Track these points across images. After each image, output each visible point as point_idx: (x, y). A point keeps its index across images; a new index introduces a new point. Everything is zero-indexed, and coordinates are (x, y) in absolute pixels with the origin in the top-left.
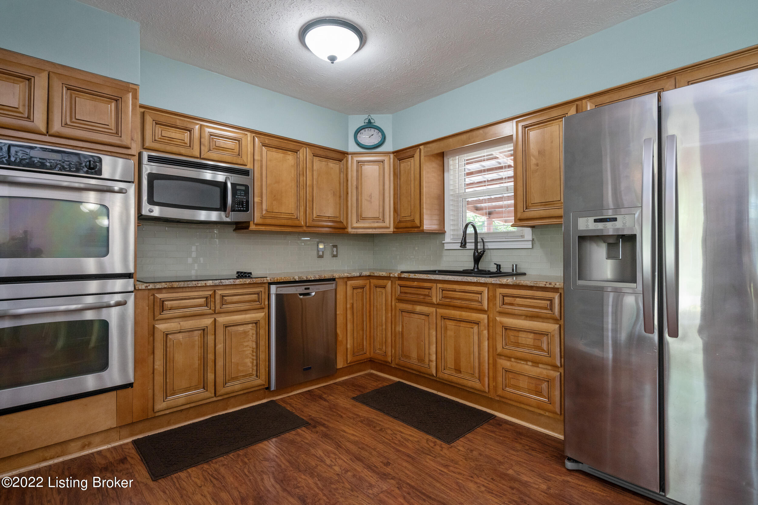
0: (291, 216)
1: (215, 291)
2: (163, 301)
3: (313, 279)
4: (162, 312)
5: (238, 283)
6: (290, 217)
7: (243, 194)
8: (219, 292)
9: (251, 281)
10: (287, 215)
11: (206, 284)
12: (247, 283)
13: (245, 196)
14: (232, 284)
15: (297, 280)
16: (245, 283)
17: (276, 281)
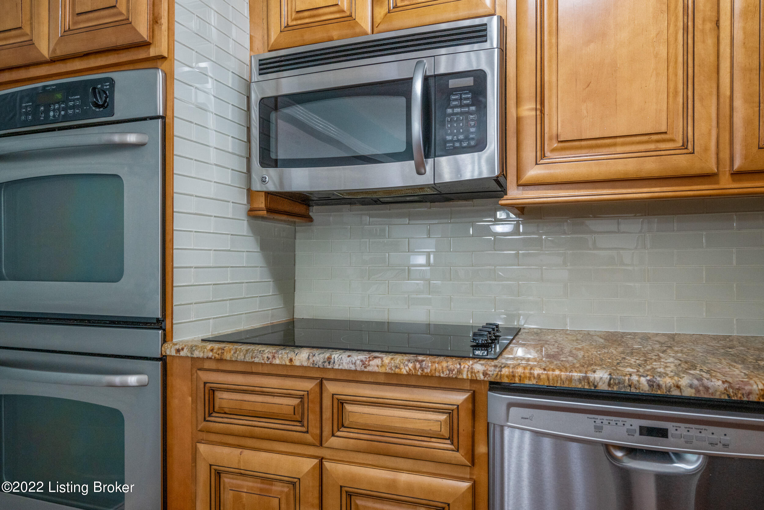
0: (658, 141)
1: (321, 384)
2: (213, 391)
3: (688, 393)
4: (210, 415)
5: (376, 369)
6: (652, 146)
7: (467, 99)
8: (331, 388)
9: (415, 368)
10: (633, 143)
11: (291, 360)
12: (404, 372)
13: (472, 105)
14: (358, 369)
15: (603, 387)
16: (397, 371)
17: (506, 380)
